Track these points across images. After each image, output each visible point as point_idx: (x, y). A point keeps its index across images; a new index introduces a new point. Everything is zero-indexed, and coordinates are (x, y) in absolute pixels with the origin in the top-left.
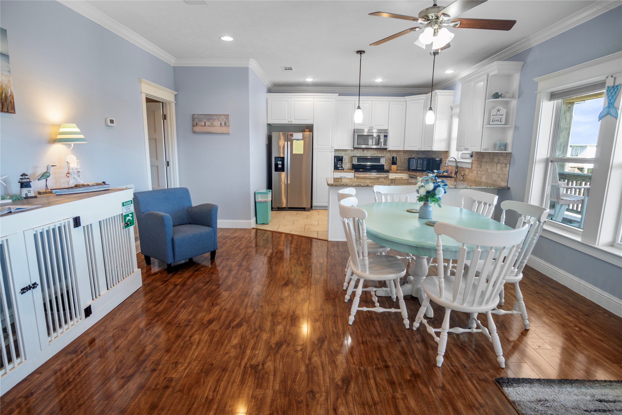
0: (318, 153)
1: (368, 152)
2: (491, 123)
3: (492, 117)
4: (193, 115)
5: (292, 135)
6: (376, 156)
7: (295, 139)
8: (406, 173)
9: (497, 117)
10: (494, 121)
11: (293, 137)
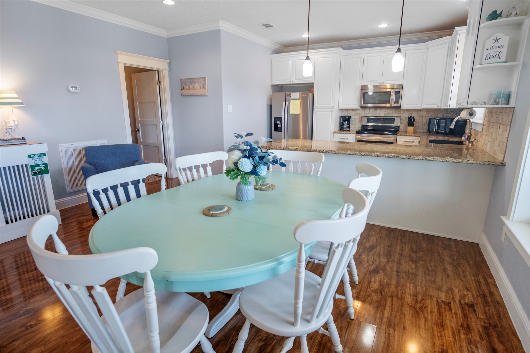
0: (318, 113)
1: (381, 112)
2: (484, 61)
3: (486, 53)
4: (181, 79)
5: (289, 95)
6: (390, 116)
7: (292, 99)
8: (419, 136)
10: (489, 59)
11: (291, 96)
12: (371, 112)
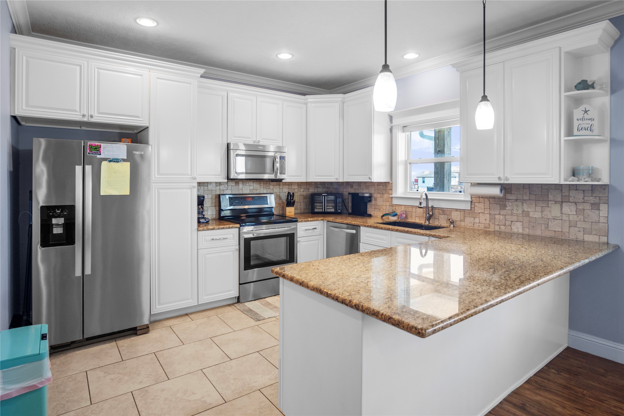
0: (160, 191)
1: (245, 187)
2: (576, 132)
3: (576, 124)
5: (98, 149)
8: (322, 220)
9: (584, 122)
10: (581, 130)
11: (101, 153)
12: (230, 188)
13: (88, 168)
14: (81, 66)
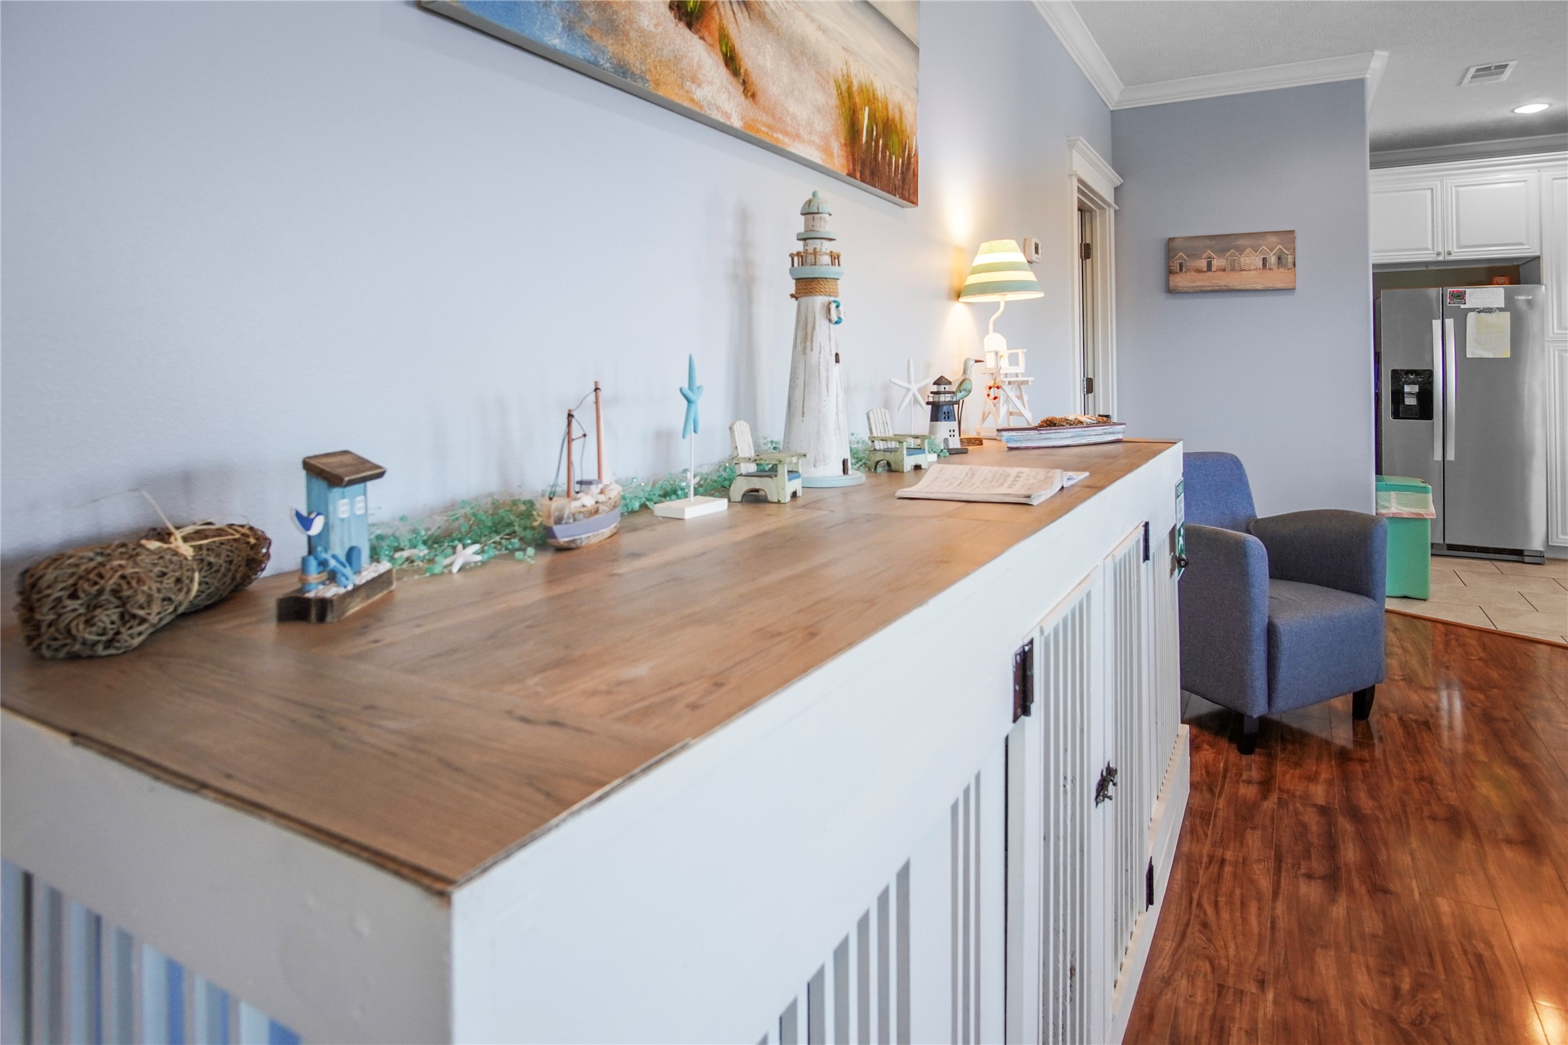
11: (1466, 301)
13: (1450, 323)
14: (1432, 190)
